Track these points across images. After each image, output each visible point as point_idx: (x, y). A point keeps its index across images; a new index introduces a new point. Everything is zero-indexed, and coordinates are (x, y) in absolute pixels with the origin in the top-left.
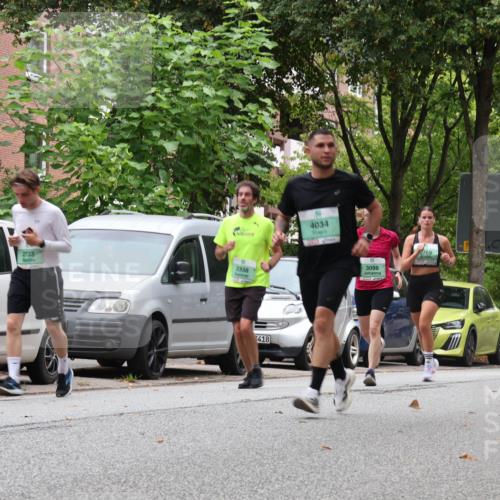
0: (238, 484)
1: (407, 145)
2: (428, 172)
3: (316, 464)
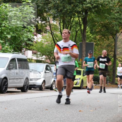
3: (44, 114)
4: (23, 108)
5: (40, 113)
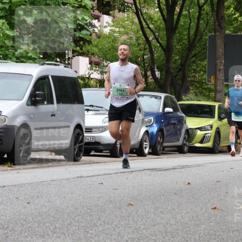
0: (77, 228)
1: (175, 17)
2: (189, 34)
3: (124, 215)
4: (71, 201)
5: (115, 213)
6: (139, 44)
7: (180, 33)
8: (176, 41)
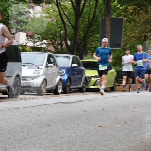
0: (14, 140)
2: (89, 18)
4: (11, 123)
5: (38, 130)
6: (58, 24)
7: (84, 17)
8: (81, 22)
